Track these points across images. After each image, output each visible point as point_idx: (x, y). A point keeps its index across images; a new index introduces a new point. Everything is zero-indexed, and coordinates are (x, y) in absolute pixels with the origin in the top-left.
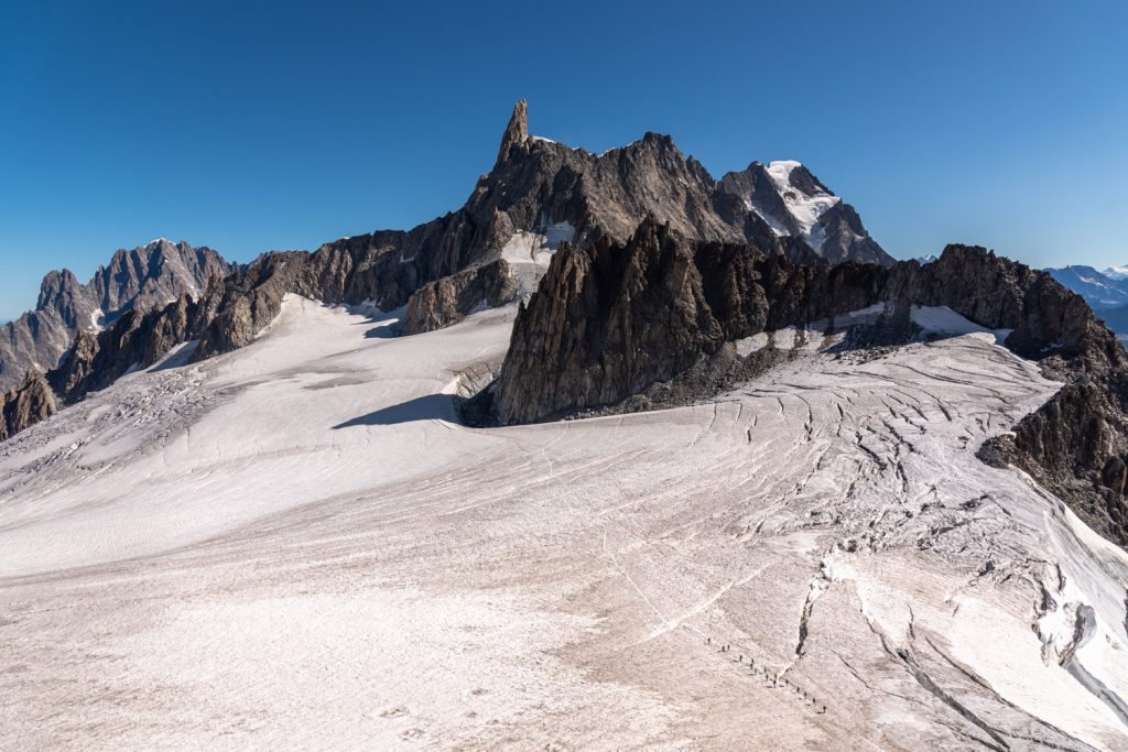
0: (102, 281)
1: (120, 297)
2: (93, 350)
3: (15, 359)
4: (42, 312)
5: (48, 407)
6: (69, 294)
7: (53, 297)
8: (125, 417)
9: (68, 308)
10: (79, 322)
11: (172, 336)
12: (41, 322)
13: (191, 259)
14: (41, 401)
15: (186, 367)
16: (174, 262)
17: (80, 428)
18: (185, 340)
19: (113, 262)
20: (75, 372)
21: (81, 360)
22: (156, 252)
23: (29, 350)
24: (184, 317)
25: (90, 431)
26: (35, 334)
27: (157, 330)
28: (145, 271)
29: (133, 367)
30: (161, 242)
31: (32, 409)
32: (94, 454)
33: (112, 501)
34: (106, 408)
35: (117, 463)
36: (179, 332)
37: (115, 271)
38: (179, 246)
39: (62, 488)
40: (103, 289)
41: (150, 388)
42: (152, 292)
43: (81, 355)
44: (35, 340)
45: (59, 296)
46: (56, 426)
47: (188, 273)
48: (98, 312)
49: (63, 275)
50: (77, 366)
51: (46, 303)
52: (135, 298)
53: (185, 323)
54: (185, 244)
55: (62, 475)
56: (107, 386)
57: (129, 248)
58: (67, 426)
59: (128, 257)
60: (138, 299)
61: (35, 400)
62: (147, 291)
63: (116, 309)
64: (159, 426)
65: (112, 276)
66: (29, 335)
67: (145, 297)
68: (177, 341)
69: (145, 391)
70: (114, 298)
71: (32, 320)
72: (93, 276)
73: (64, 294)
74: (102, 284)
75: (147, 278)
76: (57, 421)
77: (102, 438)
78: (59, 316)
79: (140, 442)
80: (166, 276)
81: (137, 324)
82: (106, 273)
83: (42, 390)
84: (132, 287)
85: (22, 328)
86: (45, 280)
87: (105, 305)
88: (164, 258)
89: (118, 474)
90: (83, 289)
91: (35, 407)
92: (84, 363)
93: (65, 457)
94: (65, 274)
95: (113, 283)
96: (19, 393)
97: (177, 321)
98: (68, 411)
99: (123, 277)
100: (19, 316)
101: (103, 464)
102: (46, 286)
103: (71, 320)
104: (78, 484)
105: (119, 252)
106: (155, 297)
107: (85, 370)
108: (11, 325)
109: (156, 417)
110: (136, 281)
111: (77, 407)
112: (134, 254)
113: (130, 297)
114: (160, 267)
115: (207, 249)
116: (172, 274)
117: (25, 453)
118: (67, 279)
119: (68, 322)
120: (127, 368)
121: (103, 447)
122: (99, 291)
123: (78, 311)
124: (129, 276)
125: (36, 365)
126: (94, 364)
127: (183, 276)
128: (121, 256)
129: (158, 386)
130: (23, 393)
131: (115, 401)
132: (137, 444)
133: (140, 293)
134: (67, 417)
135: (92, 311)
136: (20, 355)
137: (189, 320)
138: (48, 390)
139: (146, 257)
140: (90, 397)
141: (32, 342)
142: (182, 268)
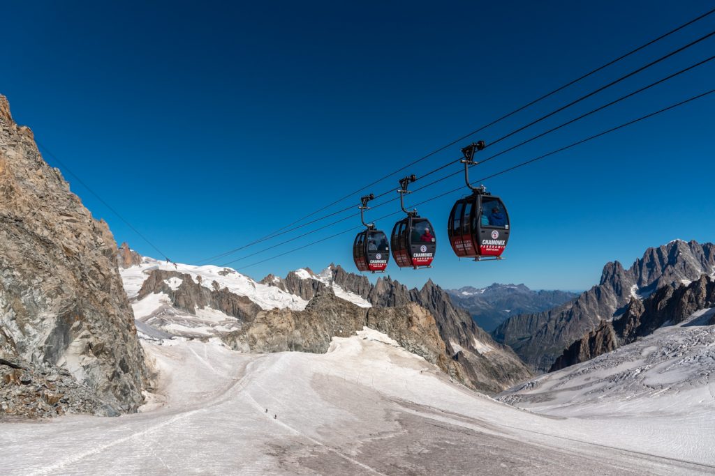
0: (638, 267)
1: (649, 278)
2: (640, 310)
3: (588, 312)
4: (602, 286)
5: (613, 343)
6: (618, 275)
7: (609, 277)
8: (670, 356)
9: (617, 284)
10: (623, 293)
11: (695, 304)
12: (602, 292)
13: (698, 252)
14: (609, 339)
15: (710, 326)
16: (686, 254)
17: (638, 359)
18: (705, 307)
19: (645, 255)
20: (629, 323)
21: (632, 316)
22: (674, 249)
23: (595, 307)
24: (704, 291)
25: (645, 362)
26: (599, 299)
27: (684, 300)
28: (666, 261)
29: (666, 323)
30: (677, 241)
31: (603, 343)
32: (654, 379)
33: (679, 415)
34: (653, 348)
35: (672, 388)
36: (700, 301)
37: (646, 261)
38: (690, 244)
39: (637, 397)
40: (638, 273)
41: (684, 338)
42: (670, 274)
43: (633, 313)
44: (598, 302)
45: (613, 277)
46: (622, 355)
47: (696, 261)
48: (635, 286)
49: (615, 264)
50: (631, 320)
51: (605, 281)
52: (658, 279)
53: (705, 295)
54: (694, 242)
55: (635, 389)
56: (649, 334)
57: (655, 247)
58: (629, 356)
59: (655, 252)
60: (661, 279)
61: (605, 338)
62: (667, 274)
63: (647, 285)
64: (700, 367)
65: (644, 264)
66: (595, 299)
67: (665, 278)
68: (699, 308)
69: (680, 340)
70: (645, 278)
71: (597, 290)
72: (633, 265)
73: (616, 276)
74: (638, 269)
75: (667, 266)
76: (622, 352)
77: (656, 368)
78: (612, 289)
79: (687, 376)
80: (680, 264)
81: (669, 295)
82: (641, 263)
83: (610, 332)
84: (657, 271)
85: (592, 295)
86: (605, 267)
87: (639, 282)
88: (679, 252)
89: (675, 395)
90: (626, 273)
91: (606, 342)
92: (635, 318)
93: (633, 376)
94: (616, 264)
95: (645, 268)
96: (597, 332)
97: (699, 294)
98: (627, 347)
99: (651, 265)
100: (591, 288)
101: (662, 387)
102: (606, 271)
103: (619, 291)
104: (648, 396)
105: (649, 249)
106: (673, 278)
107: (635, 322)
108: (586, 293)
109: (697, 360)
110: (659, 267)
111: (634, 345)
112: (659, 250)
113: (656, 278)
114: (676, 258)
115: (710, 244)
116: (685, 262)
117: (605, 369)
118: (617, 267)
119: (617, 292)
120: (662, 323)
121: (658, 375)
122: (636, 274)
123: (623, 286)
124: (655, 264)
125: (599, 317)
126: (641, 319)
127: (692, 263)
128: (651, 252)
129: (690, 338)
130: (599, 333)
131: (658, 344)
132: (685, 377)
133: (662, 275)
134: (628, 351)
135: (631, 286)
136: (591, 311)
137: (708, 293)
138: (613, 333)
139: (666, 252)
140: (640, 340)
141: (597, 303)
142: (692, 258)
